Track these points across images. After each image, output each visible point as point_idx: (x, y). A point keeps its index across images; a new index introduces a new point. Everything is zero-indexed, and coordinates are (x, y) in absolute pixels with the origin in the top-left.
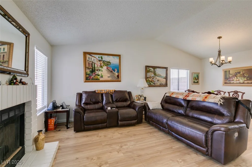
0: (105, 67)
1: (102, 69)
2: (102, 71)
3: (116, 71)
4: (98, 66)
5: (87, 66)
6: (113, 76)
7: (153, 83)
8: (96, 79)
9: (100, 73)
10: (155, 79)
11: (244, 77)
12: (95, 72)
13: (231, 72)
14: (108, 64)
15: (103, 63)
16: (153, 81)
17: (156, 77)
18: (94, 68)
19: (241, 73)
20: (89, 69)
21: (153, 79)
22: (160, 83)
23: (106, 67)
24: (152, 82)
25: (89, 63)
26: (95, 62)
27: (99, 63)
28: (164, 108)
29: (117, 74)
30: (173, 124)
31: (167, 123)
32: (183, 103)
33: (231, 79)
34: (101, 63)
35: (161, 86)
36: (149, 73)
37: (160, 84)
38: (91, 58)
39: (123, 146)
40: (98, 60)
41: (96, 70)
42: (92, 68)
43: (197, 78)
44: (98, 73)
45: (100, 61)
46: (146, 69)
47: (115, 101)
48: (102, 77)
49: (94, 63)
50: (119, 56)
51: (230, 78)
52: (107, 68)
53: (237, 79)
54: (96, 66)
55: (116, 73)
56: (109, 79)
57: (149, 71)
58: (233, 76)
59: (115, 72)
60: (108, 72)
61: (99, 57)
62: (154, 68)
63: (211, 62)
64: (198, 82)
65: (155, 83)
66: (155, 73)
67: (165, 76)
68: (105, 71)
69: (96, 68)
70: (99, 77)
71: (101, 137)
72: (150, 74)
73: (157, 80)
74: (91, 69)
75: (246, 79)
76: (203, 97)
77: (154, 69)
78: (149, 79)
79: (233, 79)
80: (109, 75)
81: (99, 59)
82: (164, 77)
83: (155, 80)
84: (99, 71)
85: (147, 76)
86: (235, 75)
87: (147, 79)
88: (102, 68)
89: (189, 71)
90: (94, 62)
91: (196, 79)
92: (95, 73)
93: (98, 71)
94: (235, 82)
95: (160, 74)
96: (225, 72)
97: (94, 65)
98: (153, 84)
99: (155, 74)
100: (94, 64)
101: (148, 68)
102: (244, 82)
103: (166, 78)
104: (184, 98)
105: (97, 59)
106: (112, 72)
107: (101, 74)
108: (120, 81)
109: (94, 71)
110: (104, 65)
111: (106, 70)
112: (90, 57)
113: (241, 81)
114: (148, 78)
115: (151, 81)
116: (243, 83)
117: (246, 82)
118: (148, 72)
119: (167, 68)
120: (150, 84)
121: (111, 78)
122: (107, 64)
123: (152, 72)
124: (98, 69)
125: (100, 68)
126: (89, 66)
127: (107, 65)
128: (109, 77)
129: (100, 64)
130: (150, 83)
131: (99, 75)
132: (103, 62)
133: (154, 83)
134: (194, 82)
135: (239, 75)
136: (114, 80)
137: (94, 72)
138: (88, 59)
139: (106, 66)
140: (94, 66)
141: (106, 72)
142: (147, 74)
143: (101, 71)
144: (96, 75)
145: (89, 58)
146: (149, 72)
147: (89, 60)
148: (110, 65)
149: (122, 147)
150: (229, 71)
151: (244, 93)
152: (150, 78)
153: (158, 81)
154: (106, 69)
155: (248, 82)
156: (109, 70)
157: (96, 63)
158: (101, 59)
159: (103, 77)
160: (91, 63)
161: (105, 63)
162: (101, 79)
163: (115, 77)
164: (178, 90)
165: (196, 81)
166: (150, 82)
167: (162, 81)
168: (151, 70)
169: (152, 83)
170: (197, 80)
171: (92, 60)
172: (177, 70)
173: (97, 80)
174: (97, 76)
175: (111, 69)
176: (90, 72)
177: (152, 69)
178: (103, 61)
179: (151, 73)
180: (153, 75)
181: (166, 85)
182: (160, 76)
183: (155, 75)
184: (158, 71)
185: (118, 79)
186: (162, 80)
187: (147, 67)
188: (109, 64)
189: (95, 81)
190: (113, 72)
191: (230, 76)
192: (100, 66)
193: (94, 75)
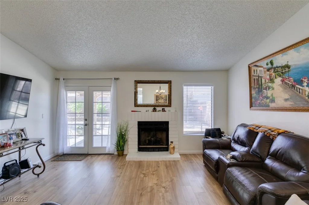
0: (278, 80)
1: (274, 85)
2: (273, 89)
3: (305, 84)
4: (267, 81)
5: (253, 85)
6: (298, 95)
9: (269, 93)
14: (283, 71)
15: (274, 72)
18: (260, 87)
20: (255, 88)
23: (280, 79)
25: (254, 79)
26: (262, 76)
27: (267, 75)
34: (272, 74)
38: (257, 70)
40: (266, 70)
41: (264, 89)
42: (258, 86)
44: (267, 94)
45: (268, 70)
48: (273, 101)
49: (261, 77)
52: (283, 81)
54: (263, 81)
55: (307, 89)
56: (288, 104)
59: (303, 86)
60: (285, 89)
68: (279, 87)
69: (264, 85)
70: (268, 100)
74: (257, 88)
80: (287, 96)
81: (267, 66)
84: (267, 89)
88: (273, 82)
90: (260, 75)
92: (262, 95)
93: (267, 90)
97: (261, 80)
105: (264, 68)
106: (293, 86)
109: (261, 91)
110: (277, 76)
111: (281, 86)
112: (255, 68)
121: (292, 103)
122: (282, 73)
124: (266, 85)
125: (270, 84)
126: (255, 85)
127: (281, 74)
128: (286, 100)
129: (268, 77)
131: (267, 98)
132: (274, 70)
136: (301, 106)
137: (261, 93)
138: (253, 73)
139: (280, 76)
140: (261, 83)
141: (281, 89)
143: (271, 89)
144: (264, 97)
145: (254, 71)
147: (255, 75)
148: (289, 71)
154: (281, 83)
156: (286, 83)
158: (271, 66)
159: (276, 100)
160: (257, 79)
161: (277, 72)
162: (272, 105)
163: (302, 98)
171: (258, 72)
173: (266, 107)
174: (265, 100)
175: (292, 81)
176: (256, 93)
178: (275, 68)
188: (287, 70)
189: (263, 108)
190: (297, 86)
192: (270, 80)
193: (261, 98)
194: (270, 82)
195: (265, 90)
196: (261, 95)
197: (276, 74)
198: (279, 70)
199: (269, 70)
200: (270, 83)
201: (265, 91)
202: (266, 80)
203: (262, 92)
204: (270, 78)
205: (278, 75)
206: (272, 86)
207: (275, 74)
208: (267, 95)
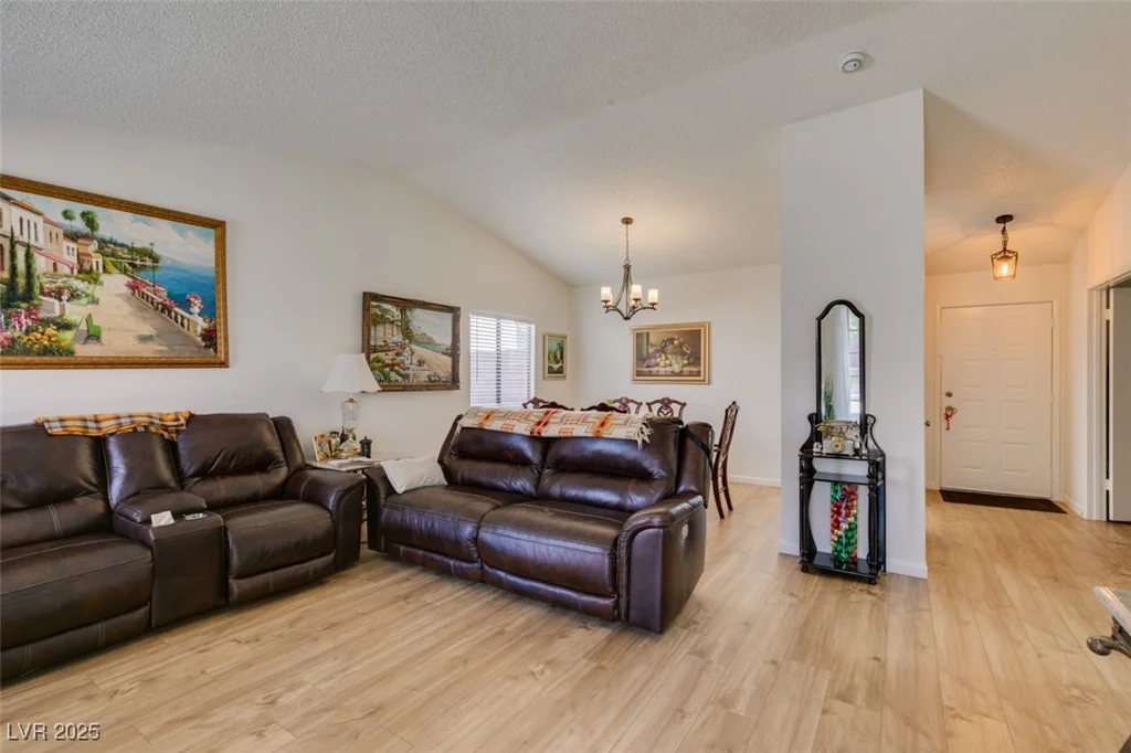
0: (116, 282)
1: (97, 291)
2: (95, 301)
3: (196, 310)
4: (64, 270)
6: (179, 332)
7: (398, 373)
8: (46, 351)
9: (74, 312)
10: (405, 358)
11: (683, 354)
12: (36, 307)
13: (652, 339)
14: (138, 262)
15: (100, 250)
16: (398, 365)
17: (414, 347)
18: (21, 281)
19: (676, 342)
21: (398, 354)
22: (427, 373)
23: (125, 279)
24: (396, 368)
26: (33, 242)
27: (68, 253)
28: (453, 481)
29: (206, 325)
30: (503, 538)
31: (476, 540)
32: (528, 450)
33: (653, 361)
34: (88, 255)
35: (433, 385)
36: (380, 328)
37: (429, 376)
39: (279, 696)
40: (61, 232)
41: (43, 293)
42: (7, 276)
43: (558, 356)
44: (62, 314)
45: (73, 236)
46: (366, 308)
47: (193, 476)
48: (93, 336)
49: (28, 246)
50: (217, 226)
51: (649, 357)
52: (134, 287)
53: (668, 362)
54: (41, 264)
55: (200, 320)
56: (150, 349)
57: (382, 316)
58: (657, 351)
59: (191, 313)
60: (141, 309)
61: (66, 215)
62: (405, 304)
63: (606, 302)
64: (560, 371)
65: (406, 372)
66: (408, 328)
67: (448, 342)
68: (120, 301)
69: (44, 279)
70: (68, 336)
71: (116, 693)
72: (381, 334)
73: (415, 362)
75: (686, 362)
76: (594, 423)
77: (403, 311)
78: (381, 355)
79: (658, 360)
80: (147, 330)
81: (67, 222)
82: (443, 348)
83: (408, 362)
84: (65, 297)
85: (372, 343)
86: (663, 350)
87: (373, 356)
88: (96, 281)
89: (533, 327)
90: (25, 239)
91: (555, 361)
92: (30, 313)
93: (60, 300)
94: (662, 370)
95: (429, 335)
96: (638, 336)
97: (28, 256)
98: (400, 379)
99: (407, 332)
100: (21, 252)
101: (374, 304)
102: (682, 372)
103: (454, 352)
104: (532, 433)
105: (47, 221)
106: (165, 309)
107: (89, 319)
108: (224, 364)
109: (28, 296)
110: (110, 267)
111: (128, 300)
113: (677, 368)
114: (375, 352)
115: (387, 365)
116: (681, 374)
117: (686, 369)
118: (376, 323)
119: (459, 309)
120: (386, 377)
121: (160, 348)
122: (133, 266)
123: (393, 322)
124: (60, 283)
125: (78, 284)
127: (130, 268)
128: (144, 339)
129: (74, 260)
130: (384, 374)
131: (67, 326)
132: (100, 248)
133: (401, 375)
134: (551, 371)
135: (670, 347)
136: (186, 355)
137: (24, 305)
139: (125, 272)
140: (29, 267)
141: (126, 308)
142: (372, 332)
143: (84, 301)
144: (46, 322)
146: (379, 323)
148: (154, 268)
149: (272, 703)
150: (648, 334)
151: (684, 405)
152: (386, 348)
153: (421, 363)
154: (127, 291)
155: (690, 372)
156: (143, 295)
157: (41, 243)
158: (87, 230)
159: (104, 336)
161: (113, 255)
162: (84, 351)
163: (187, 337)
164: (498, 401)
165: (556, 367)
166: (387, 369)
167: (437, 365)
168: (387, 316)
169: (393, 376)
170: (560, 364)
171: (12, 222)
172: (493, 322)
173: (55, 357)
174: (51, 330)
175: (165, 294)
177: (394, 312)
178: (103, 243)
179: (387, 325)
180: (398, 338)
181: (453, 382)
182: (428, 343)
183: (408, 337)
184: (421, 321)
185: (211, 349)
186: (437, 362)
187: (369, 298)
188: (149, 263)
189: (37, 359)
190: (177, 309)
191: (651, 350)
192: (80, 272)
193: (23, 321)
194: (77, 278)
195: (51, 296)
196: (28, 310)
197: (107, 259)
198: (120, 253)
199: (78, 238)
200: (83, 280)
201: (57, 302)
202: (59, 265)
203: (36, 302)
204: (80, 262)
205: (116, 267)
206: (89, 292)
207: (104, 261)
208: (64, 317)
